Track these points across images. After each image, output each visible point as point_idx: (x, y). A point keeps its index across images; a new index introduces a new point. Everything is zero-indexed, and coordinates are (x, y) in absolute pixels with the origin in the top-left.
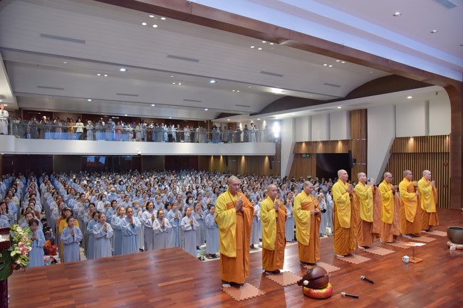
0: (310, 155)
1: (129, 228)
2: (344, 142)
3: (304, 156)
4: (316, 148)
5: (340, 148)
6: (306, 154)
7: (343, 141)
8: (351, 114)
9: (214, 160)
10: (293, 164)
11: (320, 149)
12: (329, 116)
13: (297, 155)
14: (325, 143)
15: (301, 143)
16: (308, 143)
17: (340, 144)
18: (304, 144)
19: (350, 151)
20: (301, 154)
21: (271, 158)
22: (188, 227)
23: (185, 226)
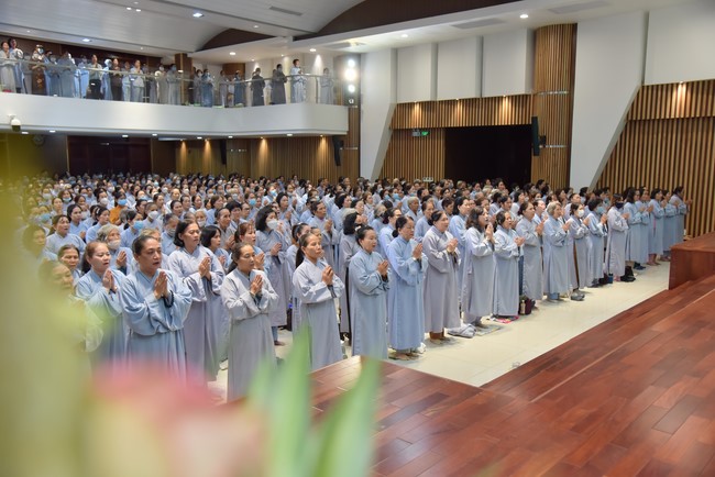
0: (431, 130)
1: (156, 312)
2: (517, 100)
3: (415, 134)
4: (449, 114)
5: (505, 114)
6: (421, 130)
7: (515, 99)
8: (537, 35)
9: (189, 152)
10: (388, 154)
11: (458, 118)
12: (482, 42)
13: (399, 132)
14: (468, 103)
15: (411, 105)
16: (427, 106)
17: (506, 105)
18: (417, 109)
19: (535, 119)
20: (410, 130)
21: (336, 141)
22: (320, 292)
23: (313, 289)
